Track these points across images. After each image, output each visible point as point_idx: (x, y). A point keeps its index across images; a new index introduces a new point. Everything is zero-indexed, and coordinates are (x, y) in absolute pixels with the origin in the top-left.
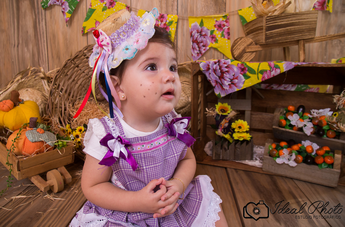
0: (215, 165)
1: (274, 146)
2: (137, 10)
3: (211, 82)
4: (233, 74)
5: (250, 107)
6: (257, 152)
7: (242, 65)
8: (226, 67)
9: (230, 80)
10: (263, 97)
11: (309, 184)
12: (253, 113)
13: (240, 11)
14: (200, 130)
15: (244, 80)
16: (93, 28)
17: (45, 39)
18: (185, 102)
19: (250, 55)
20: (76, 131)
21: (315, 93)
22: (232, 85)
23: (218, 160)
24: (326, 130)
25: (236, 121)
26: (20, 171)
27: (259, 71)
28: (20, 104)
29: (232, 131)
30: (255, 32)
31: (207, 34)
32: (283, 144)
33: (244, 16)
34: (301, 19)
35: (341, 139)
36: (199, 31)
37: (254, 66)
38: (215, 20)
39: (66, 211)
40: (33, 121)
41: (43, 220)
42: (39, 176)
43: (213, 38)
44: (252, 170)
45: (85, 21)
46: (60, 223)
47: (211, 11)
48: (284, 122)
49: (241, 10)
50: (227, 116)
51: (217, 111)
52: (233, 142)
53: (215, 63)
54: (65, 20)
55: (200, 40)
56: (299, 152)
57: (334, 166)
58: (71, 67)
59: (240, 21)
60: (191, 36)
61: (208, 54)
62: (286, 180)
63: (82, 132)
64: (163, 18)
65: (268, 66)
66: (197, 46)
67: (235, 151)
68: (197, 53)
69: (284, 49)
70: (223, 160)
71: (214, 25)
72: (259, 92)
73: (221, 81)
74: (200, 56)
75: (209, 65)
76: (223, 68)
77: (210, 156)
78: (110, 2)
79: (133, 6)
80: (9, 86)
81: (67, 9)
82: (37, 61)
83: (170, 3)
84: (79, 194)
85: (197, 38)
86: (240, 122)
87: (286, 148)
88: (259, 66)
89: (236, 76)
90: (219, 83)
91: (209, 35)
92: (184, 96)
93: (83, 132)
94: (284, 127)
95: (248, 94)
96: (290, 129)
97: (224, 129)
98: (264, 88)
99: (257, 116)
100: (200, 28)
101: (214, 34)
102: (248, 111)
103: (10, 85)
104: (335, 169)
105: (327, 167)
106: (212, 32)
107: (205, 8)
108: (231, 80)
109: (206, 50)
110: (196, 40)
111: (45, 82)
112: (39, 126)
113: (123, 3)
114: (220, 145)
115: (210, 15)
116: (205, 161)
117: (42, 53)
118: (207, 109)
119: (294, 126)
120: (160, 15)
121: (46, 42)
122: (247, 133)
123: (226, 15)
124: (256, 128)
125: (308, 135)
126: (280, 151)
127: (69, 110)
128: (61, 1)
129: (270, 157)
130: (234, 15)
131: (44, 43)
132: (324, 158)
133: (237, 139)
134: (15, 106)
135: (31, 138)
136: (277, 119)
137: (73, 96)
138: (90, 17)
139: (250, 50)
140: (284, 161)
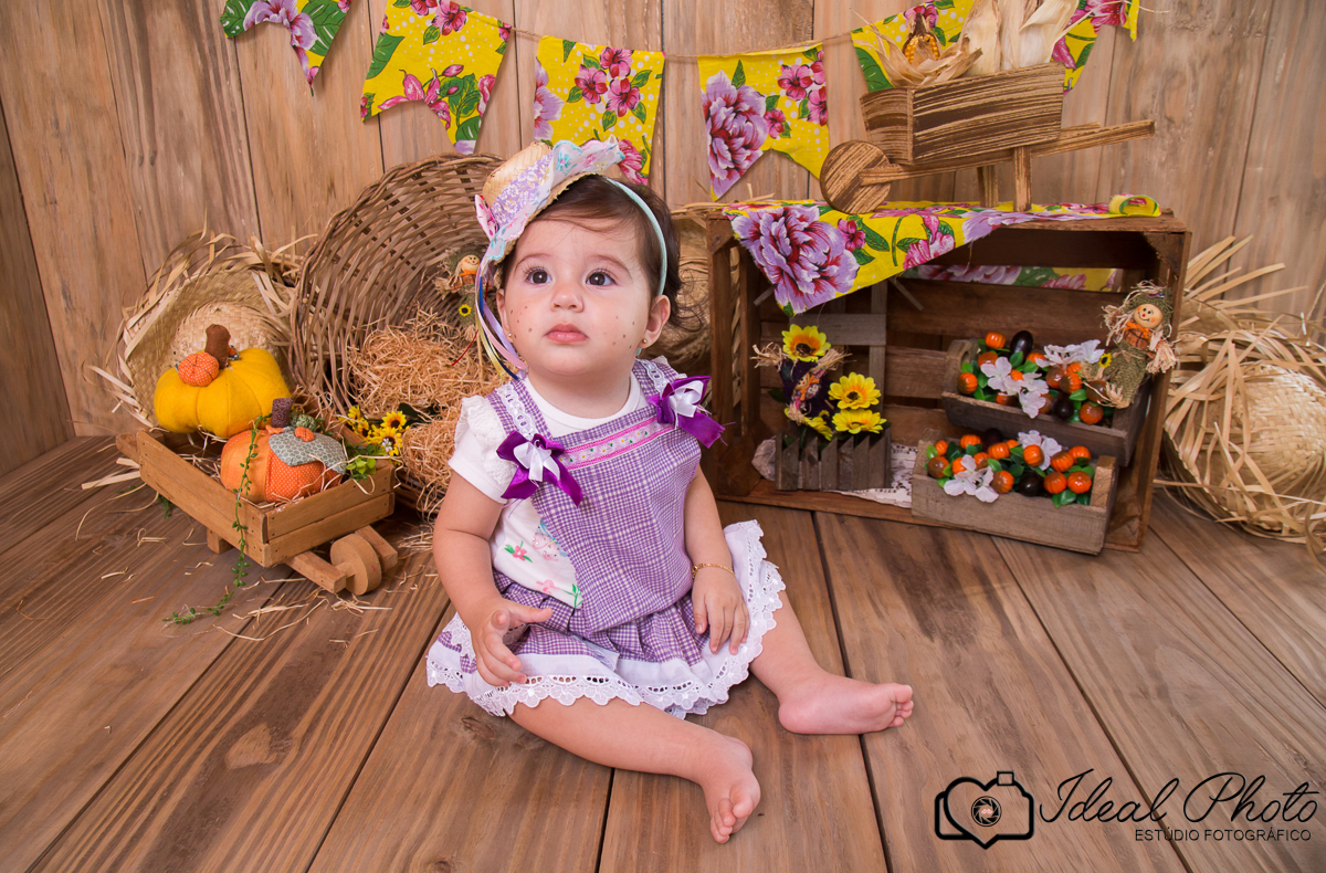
0: (784, 504)
1: (941, 448)
2: (535, 38)
3: (765, 269)
4: (826, 251)
5: (884, 335)
6: (905, 464)
7: (851, 224)
8: (806, 231)
9: (817, 268)
10: (919, 305)
11: (1032, 549)
12: (893, 350)
13: (860, 34)
14: (739, 404)
15: (856, 266)
16: (399, 97)
17: (243, 137)
19: (873, 195)
20: (382, 425)
21: (1072, 290)
22: (823, 283)
23: (791, 491)
24: (1078, 402)
25: (843, 379)
26: (267, 542)
27: (898, 239)
28: (232, 363)
29: (832, 407)
30: (888, 125)
31: (754, 109)
32: (970, 441)
33: (870, 50)
34: (1017, 91)
35: (1115, 428)
36: (733, 102)
37: (882, 225)
38: (782, 63)
39: (402, 634)
40: (282, 409)
41: (353, 657)
42: (312, 554)
43: (776, 121)
44: (884, 517)
45: (370, 77)
46: (398, 660)
47: (767, 33)
48: (970, 381)
49: (860, 30)
50: (813, 364)
51: (788, 350)
52: (832, 438)
53: (776, 218)
54: (306, 75)
55: (733, 127)
56: (1006, 464)
57: (1092, 497)
58: (347, 235)
59: (860, 65)
60: (708, 115)
61: (762, 170)
62: (974, 540)
63: (400, 427)
64: (619, 62)
65: (922, 229)
66: (726, 147)
67: (838, 464)
68: (728, 169)
69: (980, 170)
70: (807, 490)
71: (776, 79)
72: (906, 294)
73: (792, 268)
74: (737, 177)
75: (758, 225)
76: (796, 234)
77: (769, 481)
78: (449, 13)
79: (522, 26)
80: (152, 297)
81: (310, 38)
82: (222, 206)
83: (638, 13)
84: (422, 594)
85: (725, 121)
86: (855, 380)
87: (972, 453)
88: (896, 229)
89: (833, 256)
90: (787, 274)
91: (762, 112)
93: (404, 427)
94: (971, 395)
95: (878, 302)
96: (987, 400)
97: (807, 401)
98: (926, 278)
99: (907, 360)
100: (734, 92)
101: (778, 108)
102: (878, 346)
103: (158, 293)
104: (1094, 505)
105: (1075, 502)
106: (772, 101)
107: (751, 24)
108: (821, 269)
109: (754, 160)
110: (723, 127)
111: (262, 281)
112: (297, 420)
113: (488, 17)
114: (797, 449)
115: (766, 47)
116: (753, 494)
117: (236, 182)
118: (755, 346)
119: (999, 391)
120: (607, 54)
121: (244, 144)
122: (874, 412)
123: (815, 49)
124: (904, 395)
125: (1032, 417)
126: (956, 463)
127: (351, 363)
128: (288, 13)
129: (930, 479)
130: (839, 44)
131: (240, 147)
132: (1067, 479)
133: (844, 429)
134: (222, 367)
135: (286, 455)
136: (953, 372)
137: (356, 318)
138: (386, 62)
139: (874, 180)
140: (965, 489)
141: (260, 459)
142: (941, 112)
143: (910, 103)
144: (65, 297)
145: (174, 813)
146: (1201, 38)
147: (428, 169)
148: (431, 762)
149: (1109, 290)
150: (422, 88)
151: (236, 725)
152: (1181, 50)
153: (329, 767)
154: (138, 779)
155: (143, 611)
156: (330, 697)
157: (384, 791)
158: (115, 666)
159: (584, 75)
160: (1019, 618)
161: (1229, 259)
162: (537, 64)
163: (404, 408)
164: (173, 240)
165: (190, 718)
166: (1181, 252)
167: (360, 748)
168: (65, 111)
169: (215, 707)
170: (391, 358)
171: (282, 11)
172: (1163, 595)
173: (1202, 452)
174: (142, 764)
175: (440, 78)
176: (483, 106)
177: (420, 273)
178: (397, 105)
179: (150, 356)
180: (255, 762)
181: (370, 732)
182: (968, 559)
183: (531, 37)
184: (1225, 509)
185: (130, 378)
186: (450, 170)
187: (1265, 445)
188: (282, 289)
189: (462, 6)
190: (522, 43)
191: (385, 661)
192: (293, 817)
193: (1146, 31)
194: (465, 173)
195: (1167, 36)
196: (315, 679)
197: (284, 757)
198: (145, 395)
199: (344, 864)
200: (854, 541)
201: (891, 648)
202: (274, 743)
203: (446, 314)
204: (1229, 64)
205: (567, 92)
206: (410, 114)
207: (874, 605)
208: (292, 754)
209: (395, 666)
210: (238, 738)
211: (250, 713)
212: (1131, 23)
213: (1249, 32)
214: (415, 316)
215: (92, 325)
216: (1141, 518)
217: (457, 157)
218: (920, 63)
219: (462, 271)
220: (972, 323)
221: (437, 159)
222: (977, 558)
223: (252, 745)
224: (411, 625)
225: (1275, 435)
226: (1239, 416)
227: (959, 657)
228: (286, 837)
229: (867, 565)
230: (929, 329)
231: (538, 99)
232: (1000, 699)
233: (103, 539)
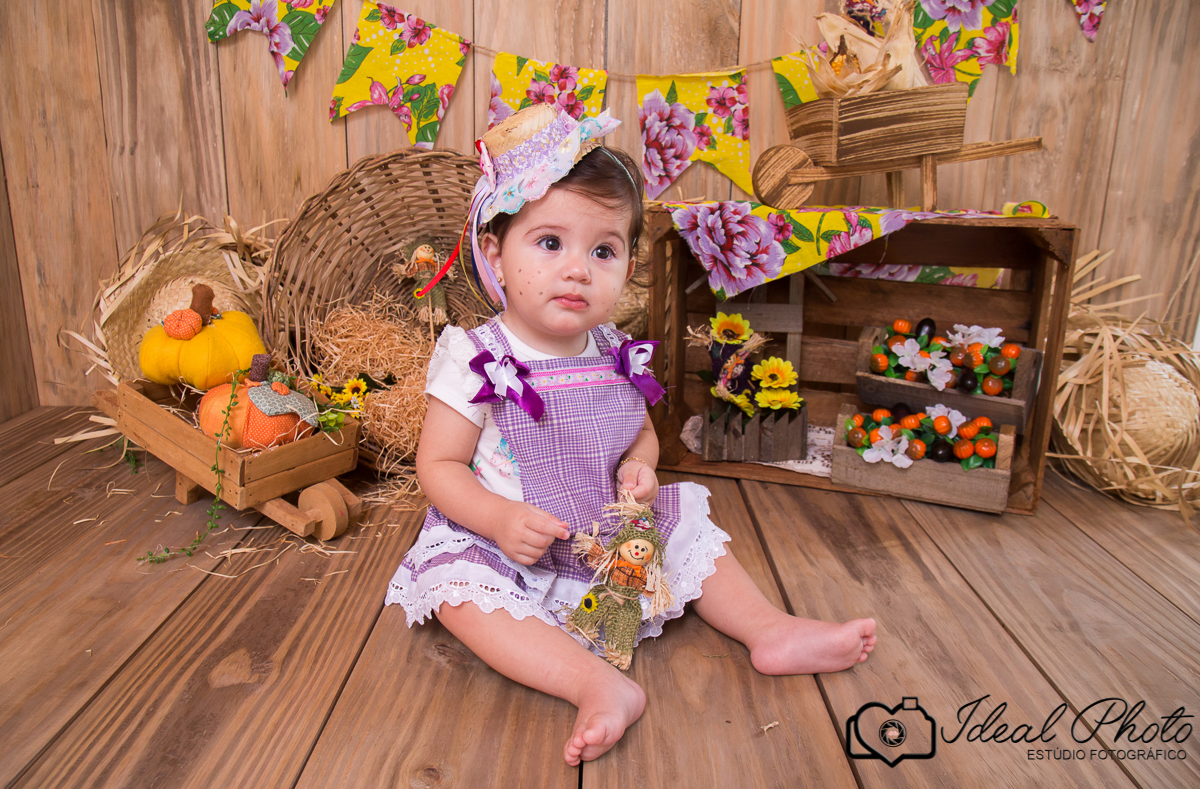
0: (711, 472)
1: (858, 421)
2: (492, 54)
3: (701, 258)
4: (757, 241)
5: (800, 323)
6: (816, 442)
7: (780, 217)
8: (740, 223)
9: (749, 256)
10: (833, 298)
12: (807, 339)
13: (779, 62)
15: (783, 255)
16: (366, 101)
17: (218, 132)
18: (629, 310)
19: (799, 193)
20: (344, 391)
21: (966, 288)
22: (754, 269)
23: (716, 461)
24: (979, 374)
25: (764, 362)
26: (243, 486)
27: (822, 232)
28: (214, 321)
29: (754, 387)
30: (812, 132)
31: (685, 124)
32: (881, 415)
33: (787, 76)
34: (927, 105)
35: (1015, 398)
36: (666, 117)
37: (808, 219)
38: (710, 84)
40: (260, 364)
41: (325, 593)
42: (282, 500)
43: (703, 135)
44: (803, 484)
45: (340, 82)
47: (698, 58)
48: (882, 361)
49: (780, 58)
50: (739, 347)
51: (714, 333)
52: (754, 415)
53: (712, 211)
54: (281, 77)
55: (666, 139)
56: (918, 434)
57: (997, 461)
58: (317, 218)
59: (778, 90)
60: (643, 127)
61: (690, 178)
62: (886, 503)
63: (361, 393)
64: (566, 78)
65: (844, 223)
66: (659, 157)
67: (760, 438)
68: (660, 176)
69: (889, 176)
70: (730, 461)
71: (705, 98)
72: (822, 286)
73: (726, 256)
74: (668, 184)
75: (695, 217)
76: (731, 226)
77: (695, 454)
78: (415, 29)
79: (480, 42)
80: (128, 271)
81: (287, 45)
83: (585, 36)
84: (385, 541)
85: (658, 134)
86: (774, 363)
87: (886, 425)
88: (821, 222)
89: (763, 245)
90: (721, 262)
91: (692, 126)
92: (627, 295)
93: (365, 393)
94: (882, 374)
95: (796, 291)
96: (898, 378)
97: (733, 381)
98: (837, 275)
99: (819, 348)
100: (667, 109)
101: (706, 123)
102: (795, 333)
103: (133, 267)
104: (999, 468)
105: (981, 466)
106: (701, 118)
107: (683, 50)
108: (753, 256)
109: (683, 169)
110: (657, 139)
112: (273, 376)
113: (451, 33)
114: (723, 424)
115: (697, 71)
116: (682, 464)
117: (210, 173)
118: (689, 327)
119: (908, 368)
120: (556, 70)
121: (220, 139)
122: (792, 392)
123: (740, 74)
124: (815, 380)
125: (940, 389)
126: (874, 433)
127: (314, 335)
128: (268, 22)
129: (849, 449)
130: (761, 70)
131: (216, 142)
132: (974, 445)
133: (766, 405)
134: (204, 324)
135: (265, 405)
136: (866, 354)
137: (319, 297)
138: (355, 69)
139: (800, 180)
140: (882, 456)
141: (238, 408)
142: (862, 120)
143: (836, 110)
144: (40, 274)
145: (161, 726)
146: (1070, 78)
147: (394, 161)
148: (409, 683)
149: (998, 288)
150: (387, 94)
151: (216, 650)
152: (1053, 88)
153: (311, 687)
154: (123, 696)
155: (116, 552)
156: (306, 627)
157: (367, 709)
158: (92, 598)
159: (535, 88)
160: (937, 566)
161: (1094, 270)
162: (492, 76)
163: (363, 376)
164: (147, 223)
165: (170, 644)
166: (1071, 246)
167: (340, 670)
168: (53, 103)
169: (194, 634)
170: (351, 334)
171: (263, 21)
172: (1061, 549)
173: (1084, 431)
174: (126, 684)
175: (404, 86)
176: (441, 112)
177: (378, 260)
178: (363, 109)
179: (123, 325)
180: (238, 682)
181: (347, 656)
182: (883, 519)
183: (489, 53)
184: (1106, 479)
185: (104, 343)
186: (414, 163)
187: (1139, 423)
188: (250, 268)
189: (428, 22)
190: (479, 58)
191: (356, 597)
192: (280, 730)
193: (1024, 71)
194: (427, 166)
195: (1042, 75)
196: (290, 611)
197: (267, 677)
198: (118, 360)
199: (335, 772)
200: (779, 503)
201: (826, 589)
202: (255, 665)
203: (400, 297)
204: (1094, 102)
205: (518, 103)
206: (374, 117)
207: (805, 555)
208: (274, 675)
209: (365, 602)
210: (219, 661)
211: (229, 640)
212: (1012, 62)
213: (1110, 76)
214: (371, 299)
215: (64, 301)
216: (1035, 485)
217: (421, 152)
218: (845, 77)
219: (417, 259)
220: (878, 316)
221: (404, 152)
222: (891, 518)
223: (234, 667)
224: (377, 566)
225: (1147, 415)
226: (1115, 398)
227: (889, 598)
228: (275, 747)
229: (793, 522)
230: (838, 320)
231: (492, 107)
232: (931, 632)
233: (72, 491)
